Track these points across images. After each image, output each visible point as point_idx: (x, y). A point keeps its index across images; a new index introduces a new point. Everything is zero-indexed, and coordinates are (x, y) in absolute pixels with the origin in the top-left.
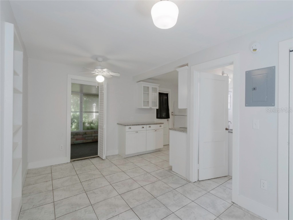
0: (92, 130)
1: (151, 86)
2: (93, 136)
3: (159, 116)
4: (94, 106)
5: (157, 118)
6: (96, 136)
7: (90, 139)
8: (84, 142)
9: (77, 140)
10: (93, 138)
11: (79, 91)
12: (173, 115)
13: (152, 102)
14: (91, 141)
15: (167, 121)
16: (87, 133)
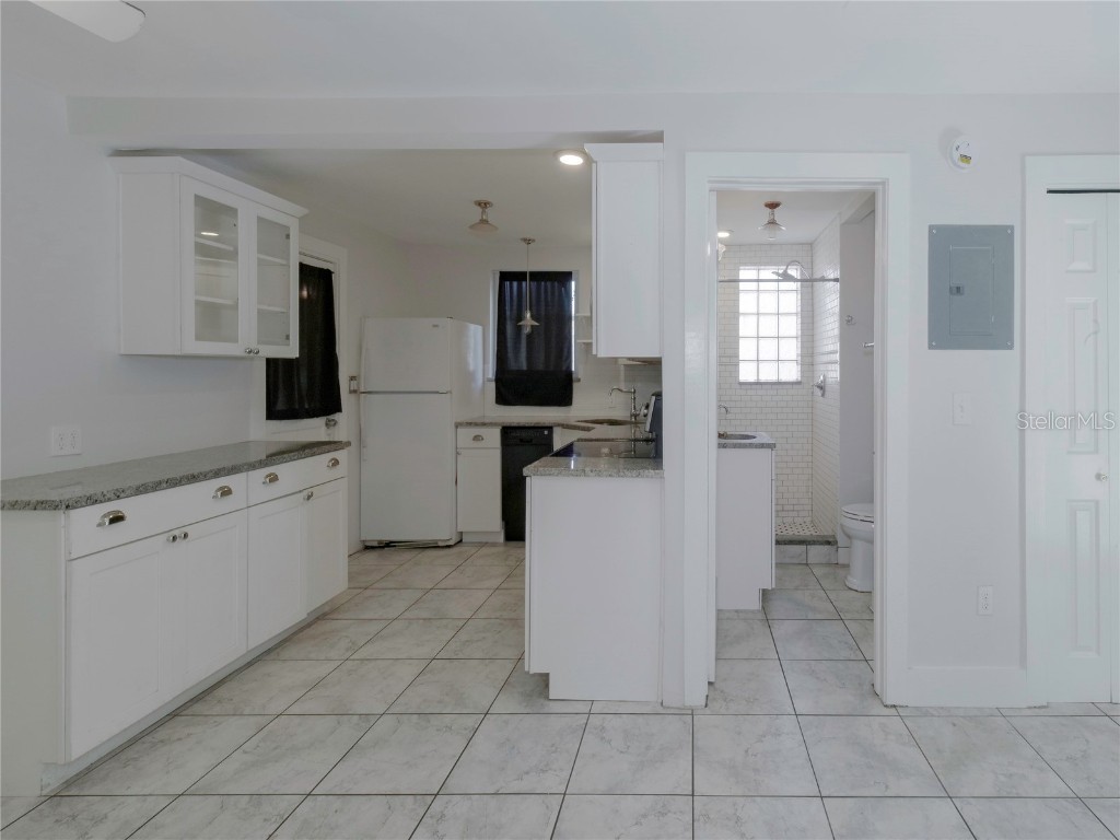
1: (251, 204)
3: (280, 406)
5: (272, 414)
12: (355, 391)
13: (260, 312)
15: (324, 427)
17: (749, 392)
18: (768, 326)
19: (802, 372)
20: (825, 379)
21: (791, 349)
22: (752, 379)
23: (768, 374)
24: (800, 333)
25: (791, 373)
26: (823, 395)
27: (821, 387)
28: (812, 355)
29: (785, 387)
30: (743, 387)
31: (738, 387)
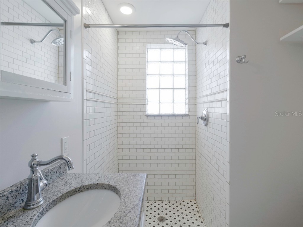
17: (153, 121)
18: (167, 82)
19: (189, 108)
20: (208, 114)
21: (182, 96)
22: (156, 113)
23: (166, 110)
24: (187, 85)
25: (182, 109)
26: (206, 125)
27: (205, 120)
28: (196, 98)
29: (177, 118)
30: (149, 118)
31: (145, 117)
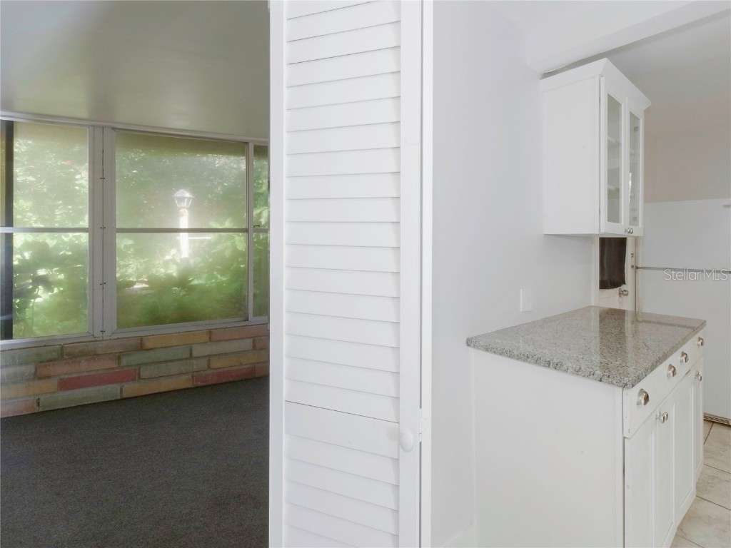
0: (189, 326)
2: (195, 354)
4: (181, 199)
6: (215, 355)
7: (181, 374)
8: (125, 395)
9: (65, 385)
10: (196, 365)
11: (83, 113)
12: (633, 267)
14: (183, 382)
15: (618, 296)
16: (149, 345)
